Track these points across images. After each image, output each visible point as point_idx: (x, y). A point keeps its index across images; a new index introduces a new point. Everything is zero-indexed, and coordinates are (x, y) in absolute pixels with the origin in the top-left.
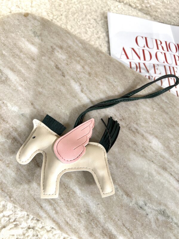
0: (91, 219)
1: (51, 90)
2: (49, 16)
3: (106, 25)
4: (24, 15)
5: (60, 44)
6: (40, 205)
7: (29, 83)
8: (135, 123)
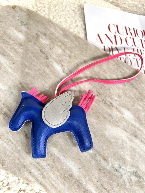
0: (74, 182)
1: (36, 71)
2: (34, 8)
3: (83, 15)
4: (12, 8)
5: (43, 31)
6: (29, 171)
7: (17, 65)
8: (110, 97)
